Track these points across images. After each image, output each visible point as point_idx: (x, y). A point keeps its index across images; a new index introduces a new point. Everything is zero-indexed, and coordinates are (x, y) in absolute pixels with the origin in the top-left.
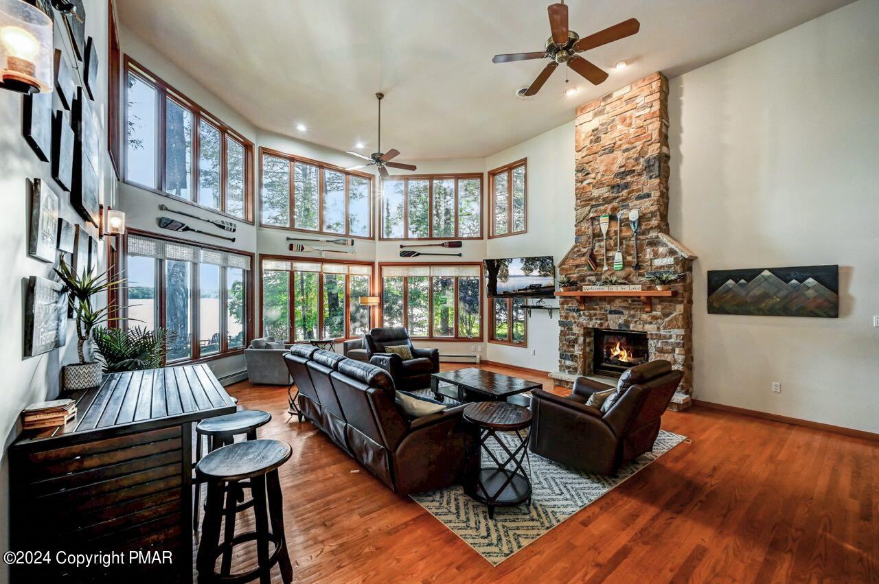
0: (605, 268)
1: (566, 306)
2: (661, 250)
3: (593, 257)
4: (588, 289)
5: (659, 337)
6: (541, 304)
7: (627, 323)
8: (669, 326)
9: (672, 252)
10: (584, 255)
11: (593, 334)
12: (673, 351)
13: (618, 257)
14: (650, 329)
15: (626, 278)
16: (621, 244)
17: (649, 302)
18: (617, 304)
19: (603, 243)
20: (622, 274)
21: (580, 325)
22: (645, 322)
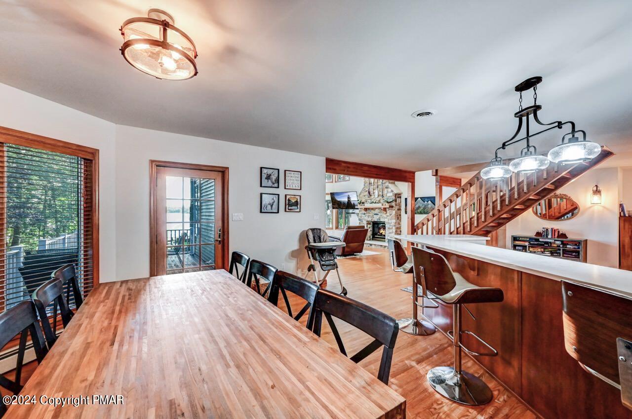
0: (373, 197)
1: (361, 212)
2: (389, 190)
3: (369, 193)
4: (367, 205)
5: (388, 223)
6: (354, 212)
7: (379, 219)
8: (391, 219)
9: (392, 191)
10: (366, 191)
11: (372, 224)
12: (392, 228)
13: (376, 192)
14: (386, 220)
15: (379, 201)
16: (378, 187)
17: (385, 209)
18: (377, 211)
19: (372, 187)
20: (378, 199)
21: (365, 220)
22: (385, 218)
